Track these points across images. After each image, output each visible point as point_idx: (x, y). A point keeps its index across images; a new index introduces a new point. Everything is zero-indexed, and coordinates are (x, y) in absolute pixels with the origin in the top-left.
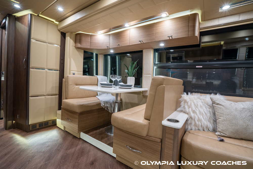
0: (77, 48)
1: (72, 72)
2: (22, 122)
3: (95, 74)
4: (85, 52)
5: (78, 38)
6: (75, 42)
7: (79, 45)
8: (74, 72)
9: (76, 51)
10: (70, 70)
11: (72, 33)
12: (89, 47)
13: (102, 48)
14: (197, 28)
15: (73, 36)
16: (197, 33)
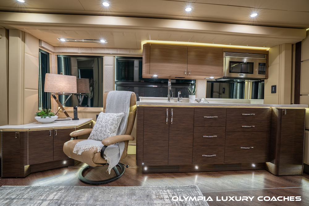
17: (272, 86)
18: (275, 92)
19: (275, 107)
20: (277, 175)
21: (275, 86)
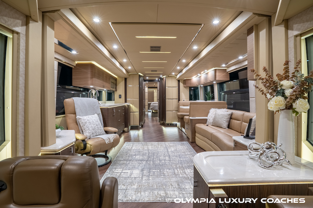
0: (185, 87)
1: (183, 99)
2: (164, 122)
3: (200, 99)
4: (190, 88)
5: (185, 82)
6: (184, 84)
7: (185, 86)
8: (184, 99)
9: (185, 88)
11: (182, 80)
12: (189, 86)
13: (195, 85)
14: (217, 76)
15: (183, 81)
16: (217, 79)
17: (119, 95)
18: (121, 98)
19: (126, 104)
20: (128, 132)
21: (121, 95)
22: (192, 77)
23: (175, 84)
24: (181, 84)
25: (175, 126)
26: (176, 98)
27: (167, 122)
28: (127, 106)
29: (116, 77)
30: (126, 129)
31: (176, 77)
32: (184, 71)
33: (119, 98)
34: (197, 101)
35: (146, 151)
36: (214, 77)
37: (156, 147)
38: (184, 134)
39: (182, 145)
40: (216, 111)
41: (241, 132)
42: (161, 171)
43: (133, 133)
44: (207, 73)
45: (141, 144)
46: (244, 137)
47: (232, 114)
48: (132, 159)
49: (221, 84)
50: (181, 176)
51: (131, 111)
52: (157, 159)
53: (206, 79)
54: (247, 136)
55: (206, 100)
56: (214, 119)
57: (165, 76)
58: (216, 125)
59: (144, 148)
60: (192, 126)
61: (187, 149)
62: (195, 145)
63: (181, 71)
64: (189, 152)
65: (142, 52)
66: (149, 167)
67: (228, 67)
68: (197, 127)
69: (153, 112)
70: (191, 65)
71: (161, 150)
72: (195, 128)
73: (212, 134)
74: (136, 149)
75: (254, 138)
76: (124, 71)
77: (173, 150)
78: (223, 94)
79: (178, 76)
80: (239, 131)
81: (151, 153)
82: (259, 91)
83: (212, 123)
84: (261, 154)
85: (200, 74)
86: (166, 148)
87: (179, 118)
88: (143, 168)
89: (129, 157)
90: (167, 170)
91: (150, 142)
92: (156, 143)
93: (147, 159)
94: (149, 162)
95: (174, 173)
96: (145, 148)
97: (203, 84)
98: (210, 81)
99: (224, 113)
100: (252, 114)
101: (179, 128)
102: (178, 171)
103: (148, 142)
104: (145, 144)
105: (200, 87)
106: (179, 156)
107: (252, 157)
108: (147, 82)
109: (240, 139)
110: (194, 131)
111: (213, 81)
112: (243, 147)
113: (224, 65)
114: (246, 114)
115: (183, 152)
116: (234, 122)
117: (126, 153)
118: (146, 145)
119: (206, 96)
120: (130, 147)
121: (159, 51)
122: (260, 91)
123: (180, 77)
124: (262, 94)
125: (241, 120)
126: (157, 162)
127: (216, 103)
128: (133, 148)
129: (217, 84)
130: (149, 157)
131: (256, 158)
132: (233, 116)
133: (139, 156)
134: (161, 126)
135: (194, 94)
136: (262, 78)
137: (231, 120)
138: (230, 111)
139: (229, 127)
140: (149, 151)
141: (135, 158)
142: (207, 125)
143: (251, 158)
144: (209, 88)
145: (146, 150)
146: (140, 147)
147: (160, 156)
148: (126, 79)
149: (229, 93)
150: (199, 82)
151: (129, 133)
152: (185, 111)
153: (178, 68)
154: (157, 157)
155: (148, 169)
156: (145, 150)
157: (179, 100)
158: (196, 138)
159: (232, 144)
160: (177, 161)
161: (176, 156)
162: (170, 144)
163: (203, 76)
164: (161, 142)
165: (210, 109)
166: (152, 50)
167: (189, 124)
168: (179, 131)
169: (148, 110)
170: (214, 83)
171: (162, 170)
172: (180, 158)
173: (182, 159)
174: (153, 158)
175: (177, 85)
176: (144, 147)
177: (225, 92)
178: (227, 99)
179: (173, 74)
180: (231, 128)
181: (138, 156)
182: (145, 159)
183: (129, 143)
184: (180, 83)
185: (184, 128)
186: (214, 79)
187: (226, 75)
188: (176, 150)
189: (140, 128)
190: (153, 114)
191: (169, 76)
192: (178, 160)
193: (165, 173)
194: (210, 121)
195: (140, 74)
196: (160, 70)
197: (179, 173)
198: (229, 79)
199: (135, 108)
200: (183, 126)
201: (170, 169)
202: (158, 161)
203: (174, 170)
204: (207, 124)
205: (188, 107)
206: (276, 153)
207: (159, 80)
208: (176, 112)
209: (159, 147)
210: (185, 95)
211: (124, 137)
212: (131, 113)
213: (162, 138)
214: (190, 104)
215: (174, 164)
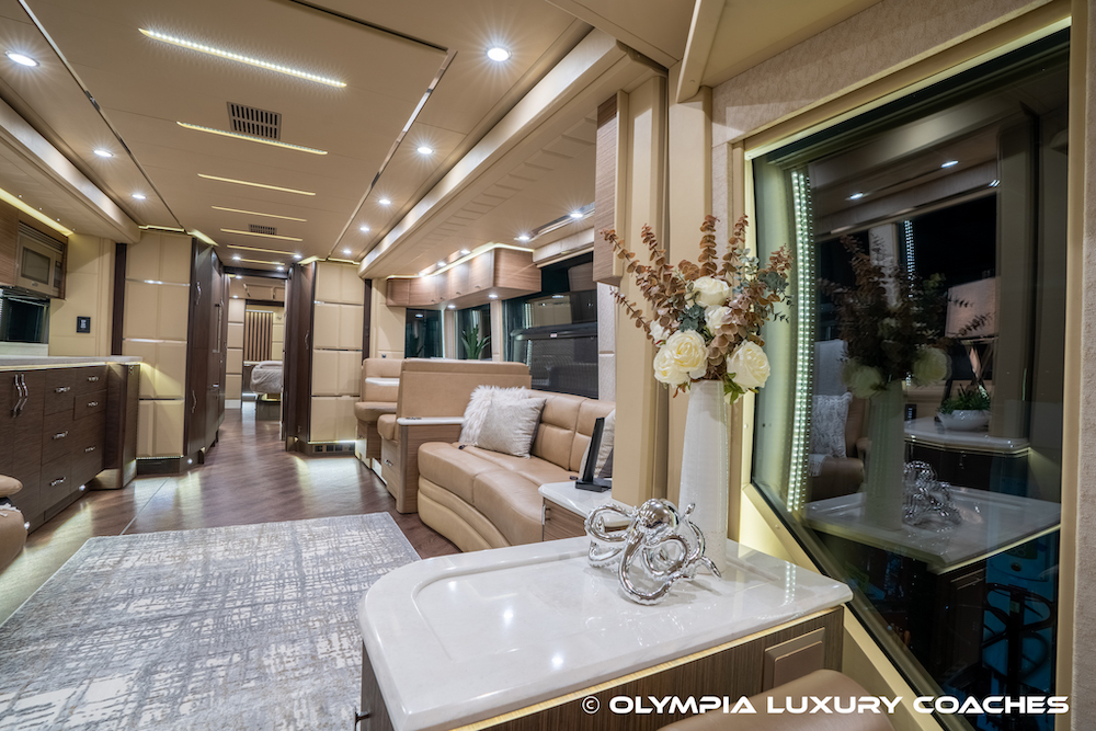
0: (390, 307)
1: (381, 353)
2: (303, 439)
3: (444, 354)
4: (411, 313)
5: (392, 287)
6: (386, 296)
7: (391, 302)
8: (384, 353)
9: (389, 313)
10: (376, 350)
11: (379, 279)
12: (407, 303)
13: (427, 302)
14: (501, 273)
15: (382, 284)
16: (502, 282)
17: (79, 318)
18: (87, 330)
19: (114, 362)
20: (121, 486)
21: (88, 320)
22: (417, 271)
23: (355, 291)
24: (377, 296)
25: (349, 452)
26: (353, 346)
27: (316, 437)
28: (118, 371)
29: (67, 232)
30: (107, 476)
31: (357, 268)
32: (386, 244)
33: (79, 330)
34: (433, 360)
35: (192, 573)
36: (492, 276)
37: (248, 548)
38: (379, 486)
39: (363, 527)
40: (493, 396)
41: (572, 467)
42: (248, 659)
43: (147, 492)
44: (469, 263)
45: (175, 538)
46: (579, 486)
47: (543, 408)
48: (105, 623)
49: (515, 303)
50: (340, 663)
51: (143, 393)
52: (239, 603)
53: (465, 280)
54: (587, 482)
55: (464, 355)
56: (485, 425)
57: (312, 259)
58: (494, 446)
59: (183, 559)
60: (405, 450)
61: (383, 543)
62: (415, 524)
63: (375, 244)
64: (390, 552)
65: (194, 127)
66: (191, 647)
67: (539, 247)
68: (424, 454)
69: (259, 402)
70: (411, 221)
71: (268, 560)
72: (416, 456)
73: (473, 479)
74: (141, 568)
75: (607, 488)
76: (108, 207)
77: (322, 553)
78: (520, 338)
79: (365, 264)
80: (565, 464)
81: (220, 576)
82: (628, 313)
83: (479, 437)
84: (631, 550)
85: (446, 260)
86: (295, 544)
87: (361, 422)
88: (153, 658)
89: (86, 612)
90: (282, 649)
91: (222, 529)
92: (253, 527)
93: (187, 610)
94: (195, 624)
95: (308, 659)
96: (194, 558)
97: (454, 301)
98: (477, 290)
99: (518, 403)
100: (605, 406)
101: (362, 463)
102: (330, 642)
103: (213, 527)
104: (198, 538)
105: (447, 310)
106: (346, 575)
107: (600, 564)
108: (239, 277)
109: (564, 492)
110: (412, 473)
111: (487, 291)
112: (570, 522)
113: (524, 238)
114: (588, 404)
115: (363, 557)
116: (552, 434)
117: (76, 595)
118: (204, 542)
119: (465, 342)
120: (111, 561)
121: (274, 134)
122: (631, 313)
123: (373, 265)
124: (638, 326)
125: (574, 425)
126: (239, 614)
127: (497, 369)
128: (126, 565)
129: (503, 301)
130: (202, 597)
131: (614, 563)
132: (548, 414)
133: (148, 601)
134: (288, 455)
135: (422, 334)
136: (638, 264)
137: (542, 426)
138: (540, 397)
139: (534, 450)
140: (211, 567)
141: (120, 614)
142: (461, 448)
143: (598, 567)
144: (475, 317)
145: (194, 565)
146: (164, 555)
147: (259, 587)
148: (121, 251)
149: (538, 334)
150: (442, 290)
151: (125, 492)
152: (382, 394)
153: (365, 229)
154: (243, 593)
155: (181, 661)
156: (188, 566)
157: (366, 353)
158: (420, 496)
159: (537, 513)
160: (335, 598)
161: (333, 578)
162: (313, 528)
163: (456, 269)
164: (276, 524)
165: (472, 389)
166: (237, 127)
167: (395, 446)
168: (361, 472)
169: (244, 394)
170: (491, 300)
171: (253, 654)
172: (348, 582)
173: (355, 588)
174: (223, 602)
175: (361, 300)
176: (190, 552)
177: (525, 332)
178: (533, 360)
179: (347, 252)
180: (539, 454)
181: (143, 602)
182: (174, 613)
183: (107, 543)
184: (374, 289)
185: (379, 460)
186: (492, 281)
187: (529, 274)
188: (336, 552)
189: (191, 468)
190: (262, 407)
191: (327, 261)
192: (341, 593)
193: (266, 663)
194: (472, 432)
195: (198, 234)
196: (293, 229)
197: (334, 654)
198: (538, 289)
199: (163, 382)
200: (374, 452)
201: (294, 642)
202: (243, 610)
203: (312, 642)
204: (461, 443)
205: (396, 382)
206: (679, 538)
207: (291, 270)
208: (352, 398)
209: (264, 543)
210: (389, 336)
211: (93, 512)
212: (142, 402)
213: (285, 504)
214: (403, 369)
215: (318, 613)
